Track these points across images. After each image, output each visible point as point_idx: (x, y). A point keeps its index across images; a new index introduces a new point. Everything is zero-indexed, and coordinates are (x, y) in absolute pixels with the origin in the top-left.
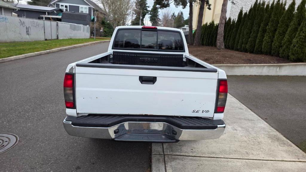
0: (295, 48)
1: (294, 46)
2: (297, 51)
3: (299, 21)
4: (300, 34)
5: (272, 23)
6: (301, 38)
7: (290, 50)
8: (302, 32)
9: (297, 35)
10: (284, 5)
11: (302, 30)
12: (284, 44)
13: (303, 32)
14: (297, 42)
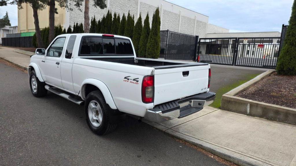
0: (150, 50)
1: (149, 49)
2: (152, 52)
3: (147, 31)
4: (151, 40)
5: (127, 31)
6: (152, 43)
7: (147, 52)
8: (151, 39)
9: (149, 41)
10: (132, 18)
11: (152, 37)
12: (140, 48)
13: (153, 39)
14: (150, 46)
